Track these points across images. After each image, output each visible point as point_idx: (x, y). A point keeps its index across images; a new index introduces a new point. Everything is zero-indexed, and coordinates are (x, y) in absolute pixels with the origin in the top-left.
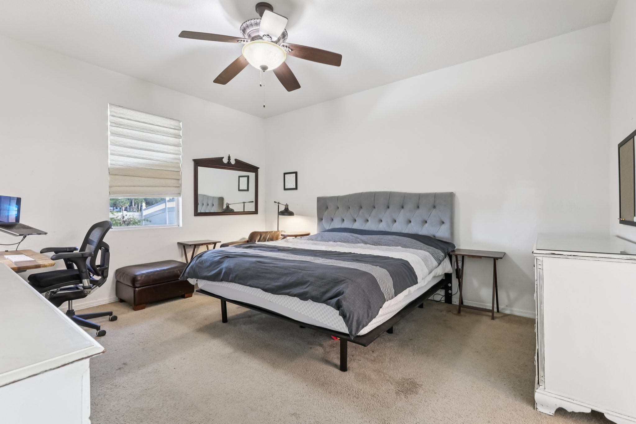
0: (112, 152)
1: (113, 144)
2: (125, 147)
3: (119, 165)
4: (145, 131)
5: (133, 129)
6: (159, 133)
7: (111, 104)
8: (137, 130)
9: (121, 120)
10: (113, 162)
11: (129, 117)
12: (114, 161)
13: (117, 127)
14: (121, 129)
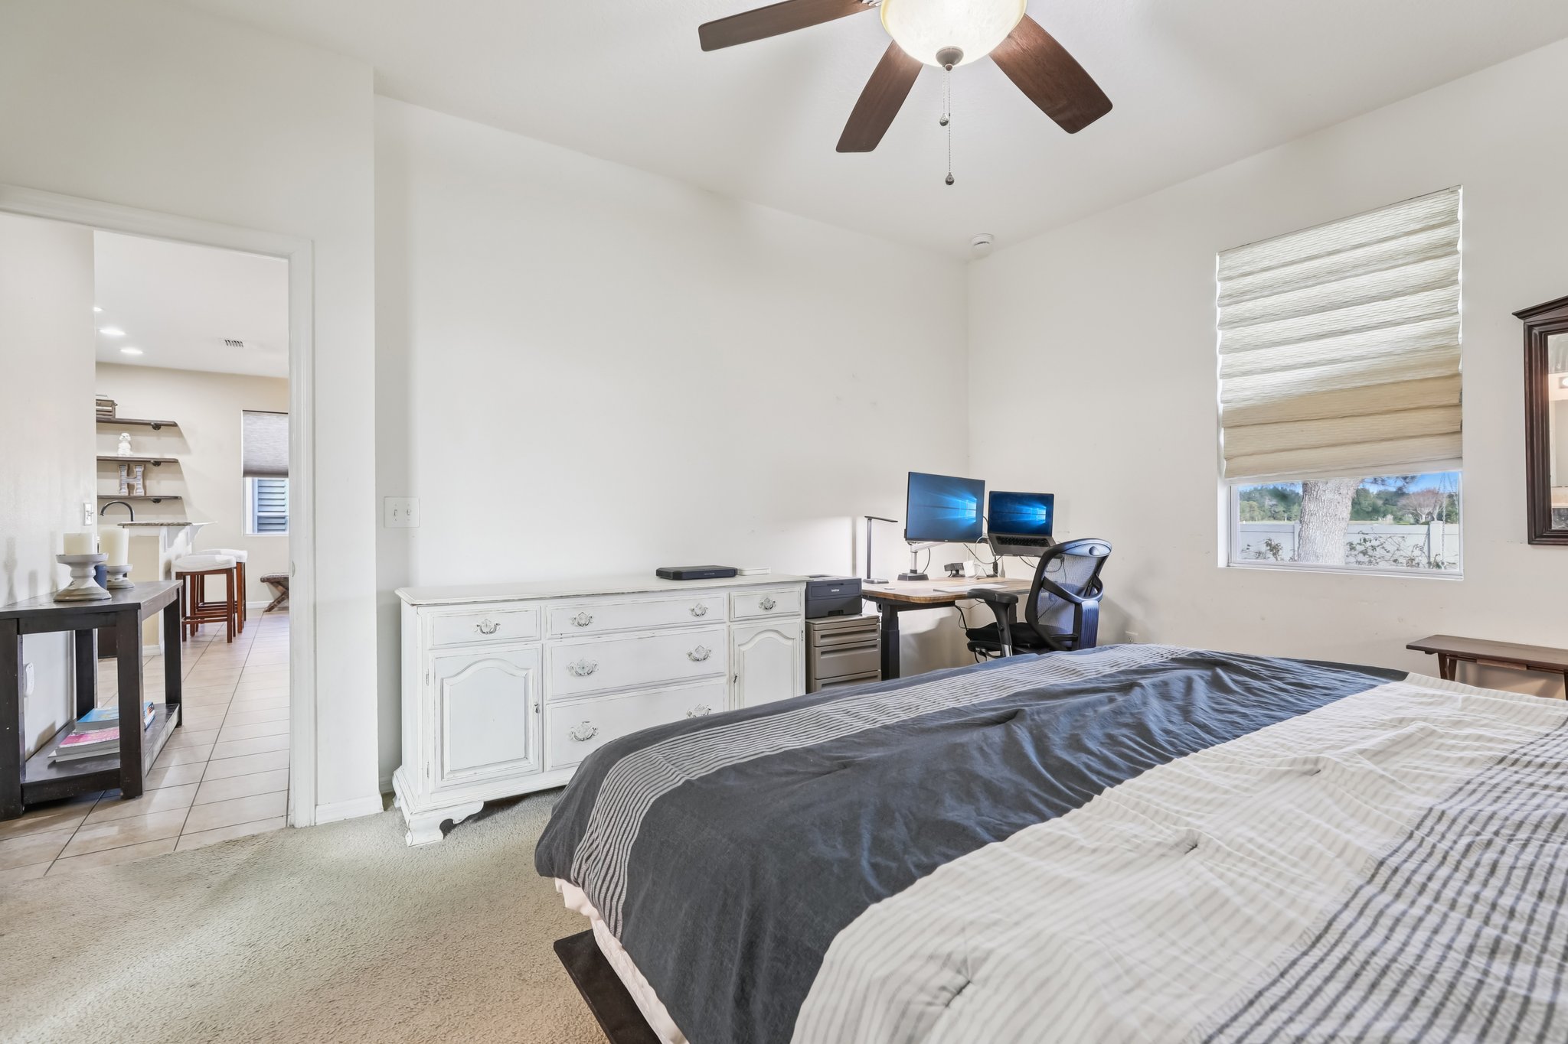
0: (1227, 370)
1: (1228, 349)
2: (1257, 347)
3: (1244, 400)
4: (1310, 283)
5: (1275, 291)
6: (1360, 271)
7: (1222, 253)
8: (1286, 289)
9: (1249, 279)
10: (1229, 396)
11: (1267, 263)
12: (1229, 392)
13: (1236, 303)
14: (1250, 305)
